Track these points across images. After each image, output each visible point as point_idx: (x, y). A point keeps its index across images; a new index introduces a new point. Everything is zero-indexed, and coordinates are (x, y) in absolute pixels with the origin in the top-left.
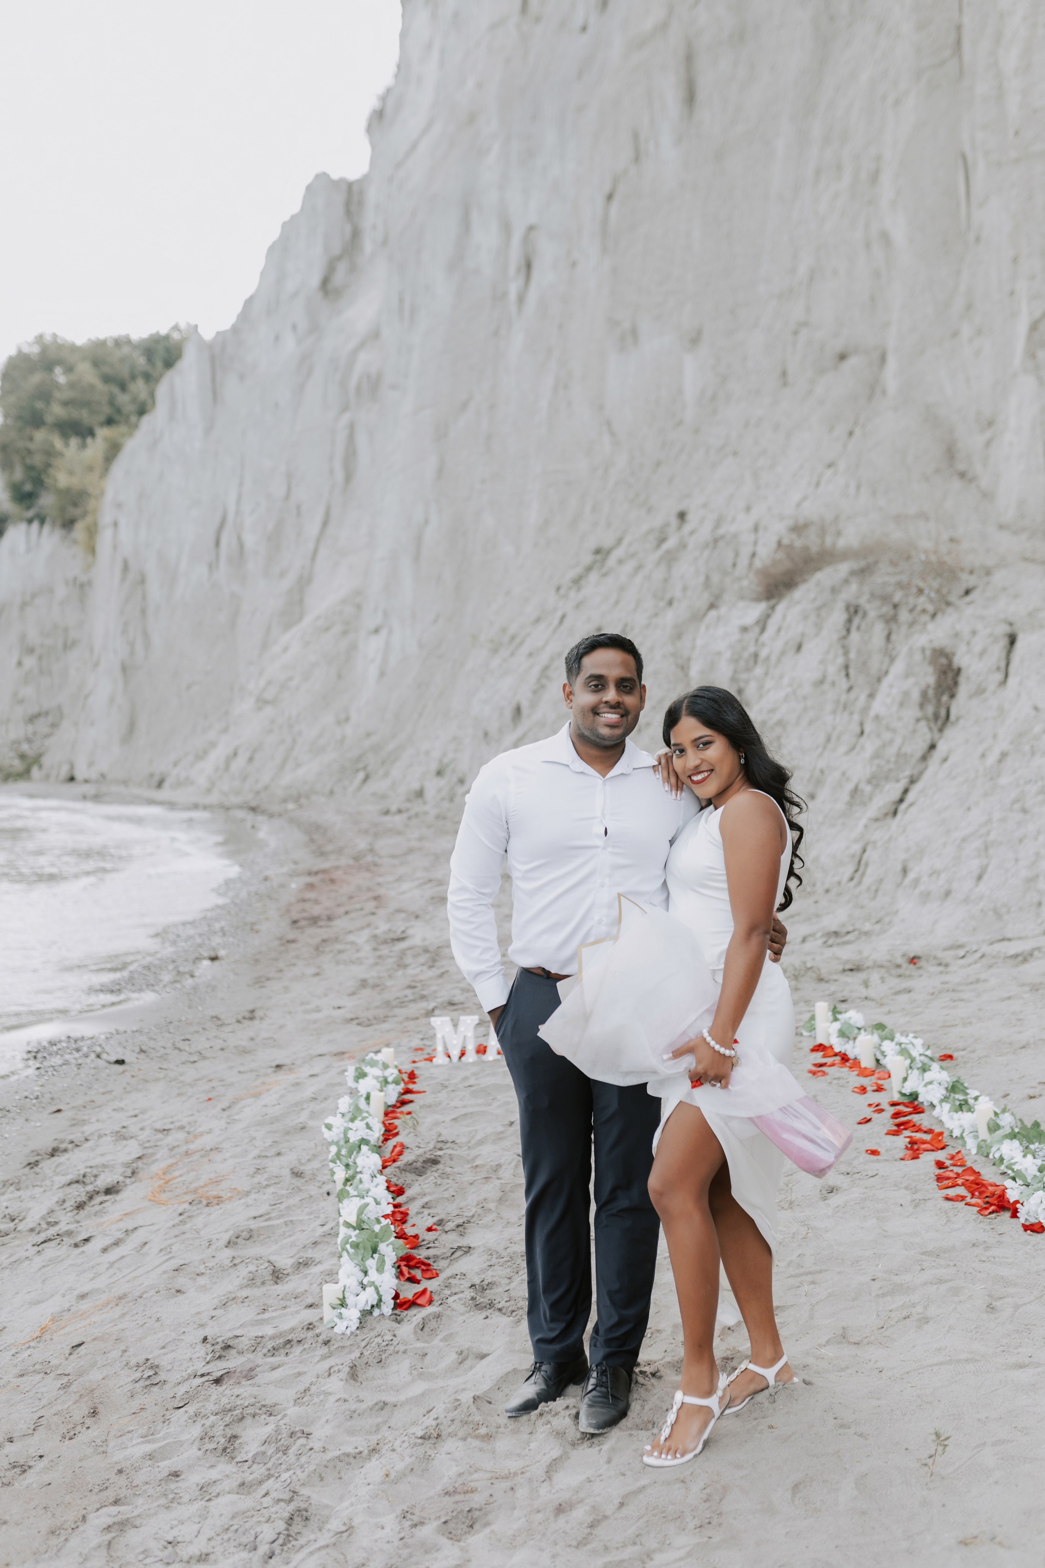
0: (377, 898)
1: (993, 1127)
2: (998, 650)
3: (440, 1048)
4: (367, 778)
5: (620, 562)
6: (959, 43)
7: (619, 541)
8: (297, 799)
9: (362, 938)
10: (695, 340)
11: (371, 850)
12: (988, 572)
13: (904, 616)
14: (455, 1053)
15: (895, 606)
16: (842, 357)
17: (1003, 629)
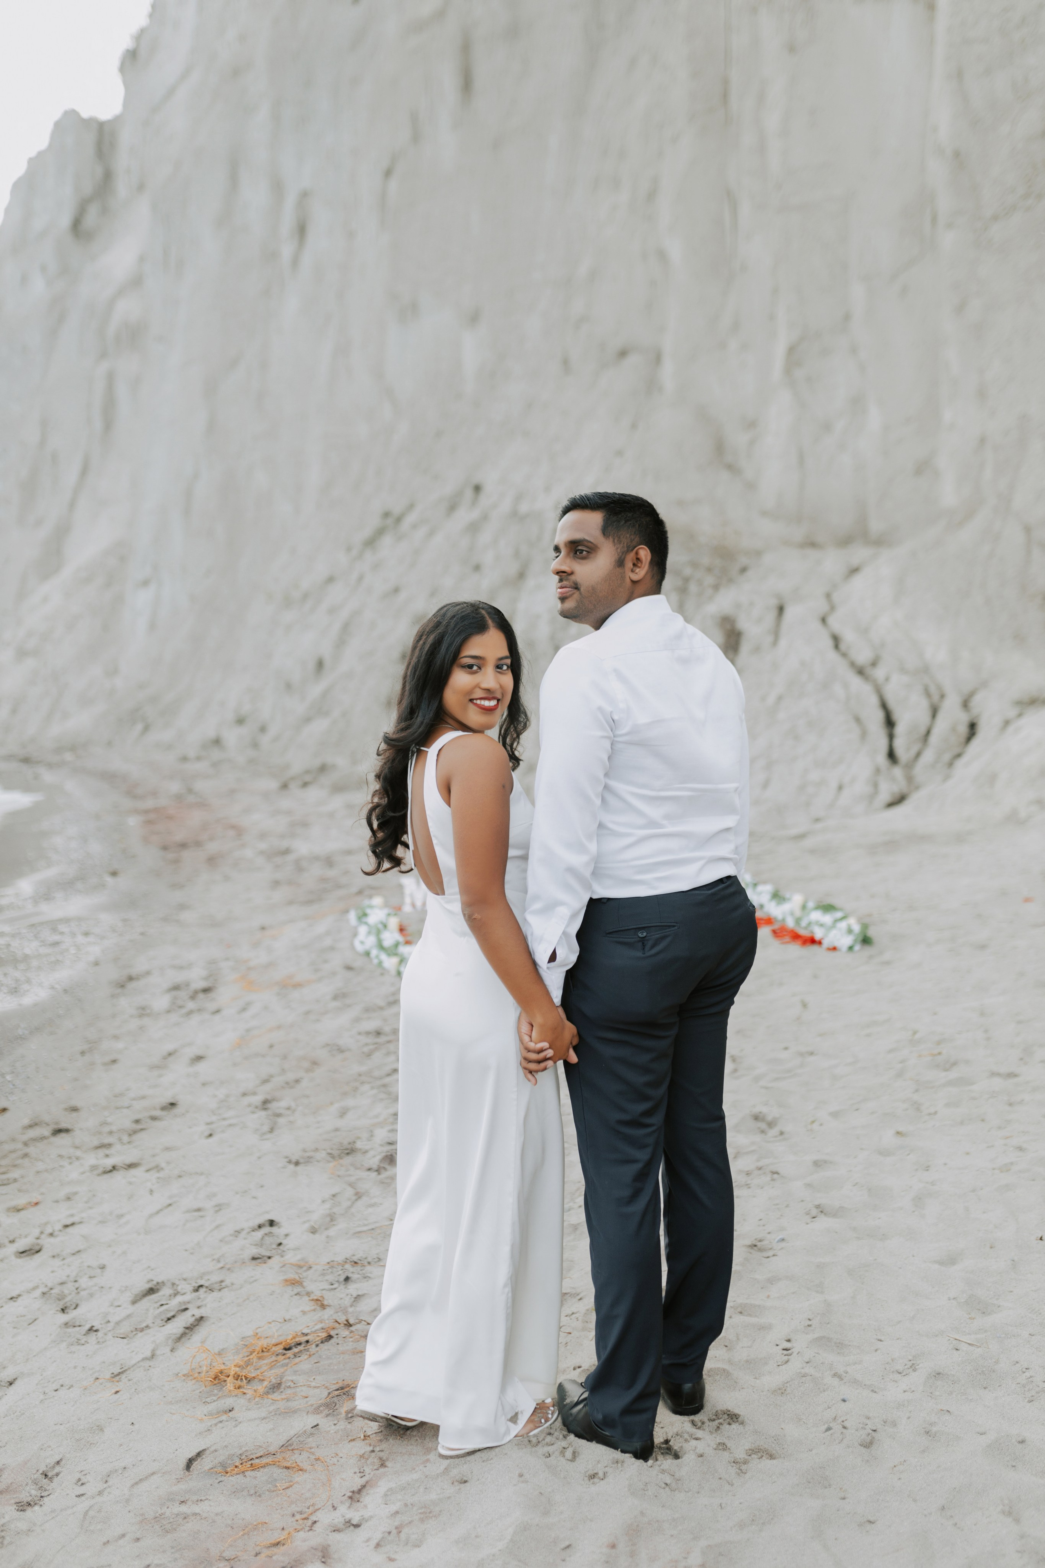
0: (233, 827)
1: (804, 907)
2: (770, 617)
3: (408, 900)
4: (146, 729)
5: (415, 526)
6: (725, 97)
7: (411, 507)
8: (73, 749)
9: (248, 853)
10: (474, 318)
11: (190, 791)
12: (758, 554)
13: (693, 588)
14: (419, 904)
15: (687, 580)
16: (623, 354)
17: (774, 602)
